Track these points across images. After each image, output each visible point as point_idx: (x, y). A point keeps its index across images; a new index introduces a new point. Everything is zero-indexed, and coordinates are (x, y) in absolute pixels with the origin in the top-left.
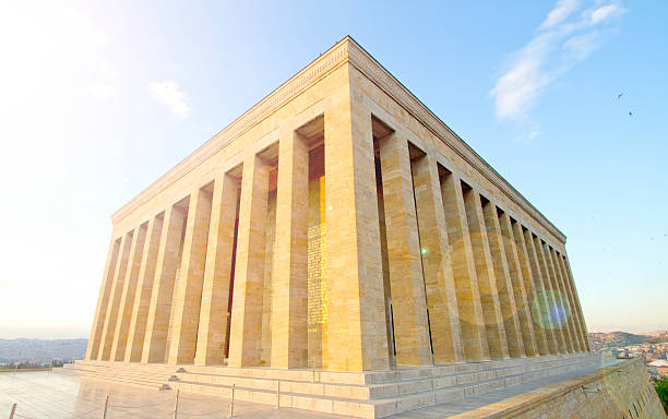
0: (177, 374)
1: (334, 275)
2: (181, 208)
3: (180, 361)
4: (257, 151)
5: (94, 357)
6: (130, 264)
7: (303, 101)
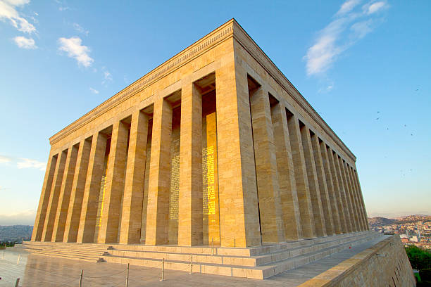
0: (109, 251)
1: (225, 183)
2: (106, 135)
3: (107, 241)
4: (165, 96)
5: (39, 239)
6: (66, 173)
7: (199, 62)
